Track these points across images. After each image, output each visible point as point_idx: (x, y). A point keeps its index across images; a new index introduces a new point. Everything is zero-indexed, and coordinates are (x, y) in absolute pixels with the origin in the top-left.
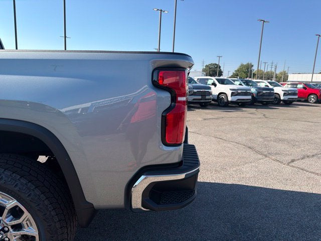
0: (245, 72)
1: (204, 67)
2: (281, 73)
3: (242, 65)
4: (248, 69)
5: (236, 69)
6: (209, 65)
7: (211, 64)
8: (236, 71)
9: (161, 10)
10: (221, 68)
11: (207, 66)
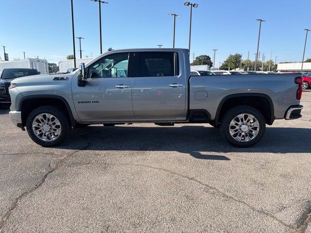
0: (234, 63)
1: (195, 59)
2: (268, 62)
3: (231, 56)
4: (236, 60)
5: (225, 60)
6: (200, 57)
7: (201, 56)
8: (225, 62)
9: (175, 15)
10: (211, 60)
11: (197, 58)
